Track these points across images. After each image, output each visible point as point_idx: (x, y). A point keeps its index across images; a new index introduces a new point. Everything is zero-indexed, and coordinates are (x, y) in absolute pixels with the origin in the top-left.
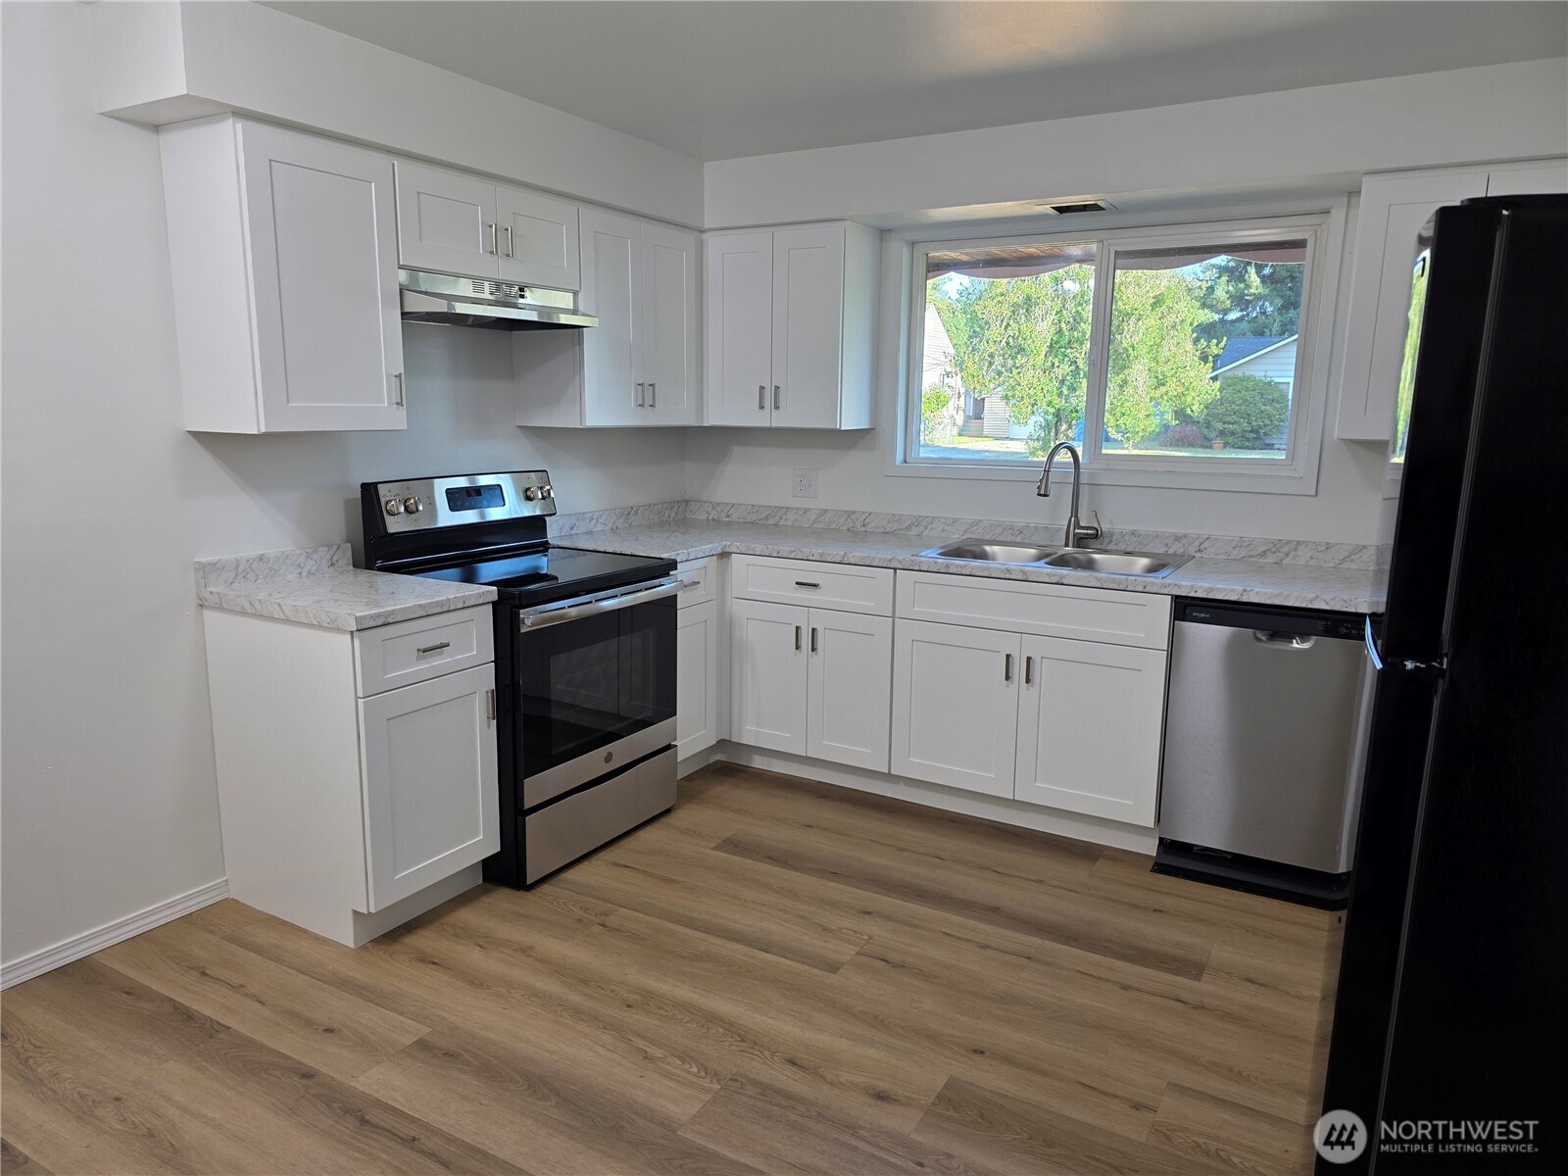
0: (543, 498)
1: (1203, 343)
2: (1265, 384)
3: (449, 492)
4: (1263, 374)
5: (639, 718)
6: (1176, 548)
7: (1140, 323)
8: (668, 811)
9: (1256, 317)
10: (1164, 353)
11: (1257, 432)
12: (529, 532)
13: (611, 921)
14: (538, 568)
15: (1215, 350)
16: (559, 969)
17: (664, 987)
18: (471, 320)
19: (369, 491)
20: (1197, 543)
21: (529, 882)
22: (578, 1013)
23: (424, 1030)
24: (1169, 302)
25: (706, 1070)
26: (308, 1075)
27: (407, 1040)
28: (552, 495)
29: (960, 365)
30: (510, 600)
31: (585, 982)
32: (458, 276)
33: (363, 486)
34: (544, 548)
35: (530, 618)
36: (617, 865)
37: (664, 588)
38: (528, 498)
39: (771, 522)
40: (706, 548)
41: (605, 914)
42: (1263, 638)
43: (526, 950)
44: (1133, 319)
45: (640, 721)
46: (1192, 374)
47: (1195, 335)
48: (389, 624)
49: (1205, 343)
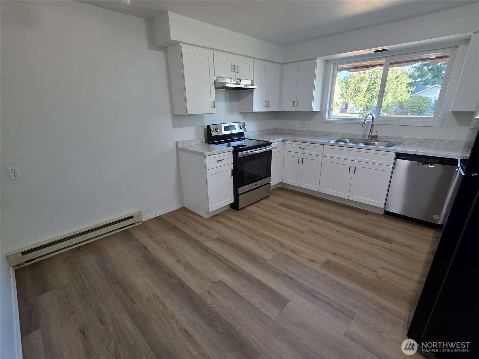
0: (244, 128)
1: (409, 88)
2: (426, 98)
3: (224, 127)
4: (425, 95)
5: (263, 176)
6: (398, 140)
7: (392, 83)
8: (268, 196)
9: (425, 80)
10: (398, 91)
11: (421, 111)
12: (241, 136)
13: (256, 218)
14: (242, 144)
15: (412, 90)
16: (245, 227)
17: (265, 233)
18: (229, 88)
19: (208, 126)
20: (404, 139)
21: (239, 209)
22: (248, 236)
23: (218, 236)
24: (400, 77)
25: (274, 250)
26: (197, 242)
27: (215, 237)
28: (246, 127)
29: (343, 95)
30: (236, 150)
31: (249, 230)
32: (227, 78)
33: (207, 126)
34: (244, 139)
35: (240, 154)
36: (257, 207)
37: (269, 148)
38: (241, 128)
39: (294, 133)
40: (279, 139)
41: (254, 217)
42: (421, 164)
43: (238, 222)
44: (390, 82)
45: (263, 177)
46: (405, 96)
47: (407, 86)
48: (212, 155)
49: (410, 88)
